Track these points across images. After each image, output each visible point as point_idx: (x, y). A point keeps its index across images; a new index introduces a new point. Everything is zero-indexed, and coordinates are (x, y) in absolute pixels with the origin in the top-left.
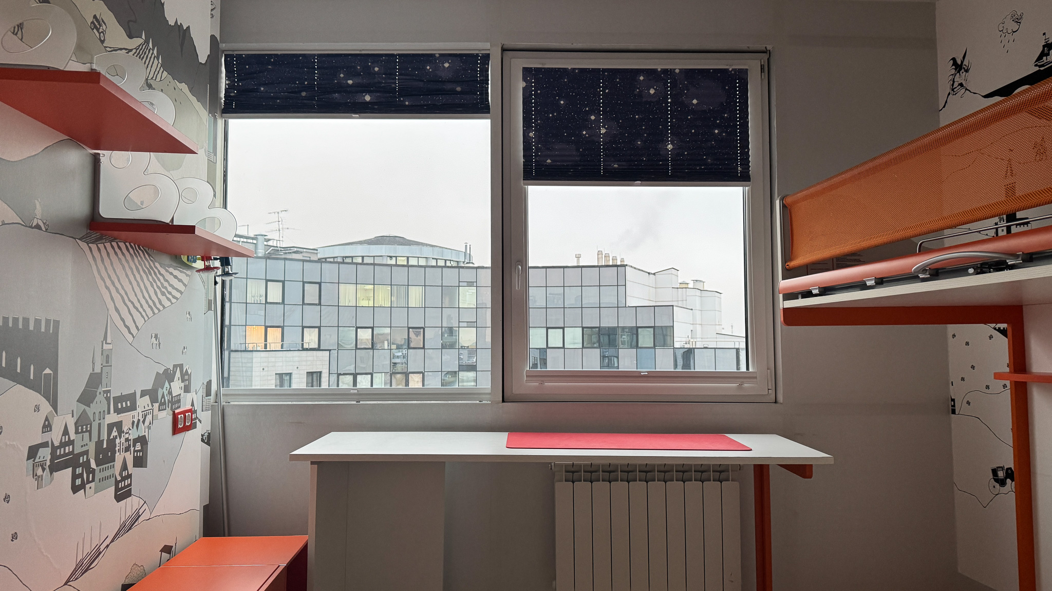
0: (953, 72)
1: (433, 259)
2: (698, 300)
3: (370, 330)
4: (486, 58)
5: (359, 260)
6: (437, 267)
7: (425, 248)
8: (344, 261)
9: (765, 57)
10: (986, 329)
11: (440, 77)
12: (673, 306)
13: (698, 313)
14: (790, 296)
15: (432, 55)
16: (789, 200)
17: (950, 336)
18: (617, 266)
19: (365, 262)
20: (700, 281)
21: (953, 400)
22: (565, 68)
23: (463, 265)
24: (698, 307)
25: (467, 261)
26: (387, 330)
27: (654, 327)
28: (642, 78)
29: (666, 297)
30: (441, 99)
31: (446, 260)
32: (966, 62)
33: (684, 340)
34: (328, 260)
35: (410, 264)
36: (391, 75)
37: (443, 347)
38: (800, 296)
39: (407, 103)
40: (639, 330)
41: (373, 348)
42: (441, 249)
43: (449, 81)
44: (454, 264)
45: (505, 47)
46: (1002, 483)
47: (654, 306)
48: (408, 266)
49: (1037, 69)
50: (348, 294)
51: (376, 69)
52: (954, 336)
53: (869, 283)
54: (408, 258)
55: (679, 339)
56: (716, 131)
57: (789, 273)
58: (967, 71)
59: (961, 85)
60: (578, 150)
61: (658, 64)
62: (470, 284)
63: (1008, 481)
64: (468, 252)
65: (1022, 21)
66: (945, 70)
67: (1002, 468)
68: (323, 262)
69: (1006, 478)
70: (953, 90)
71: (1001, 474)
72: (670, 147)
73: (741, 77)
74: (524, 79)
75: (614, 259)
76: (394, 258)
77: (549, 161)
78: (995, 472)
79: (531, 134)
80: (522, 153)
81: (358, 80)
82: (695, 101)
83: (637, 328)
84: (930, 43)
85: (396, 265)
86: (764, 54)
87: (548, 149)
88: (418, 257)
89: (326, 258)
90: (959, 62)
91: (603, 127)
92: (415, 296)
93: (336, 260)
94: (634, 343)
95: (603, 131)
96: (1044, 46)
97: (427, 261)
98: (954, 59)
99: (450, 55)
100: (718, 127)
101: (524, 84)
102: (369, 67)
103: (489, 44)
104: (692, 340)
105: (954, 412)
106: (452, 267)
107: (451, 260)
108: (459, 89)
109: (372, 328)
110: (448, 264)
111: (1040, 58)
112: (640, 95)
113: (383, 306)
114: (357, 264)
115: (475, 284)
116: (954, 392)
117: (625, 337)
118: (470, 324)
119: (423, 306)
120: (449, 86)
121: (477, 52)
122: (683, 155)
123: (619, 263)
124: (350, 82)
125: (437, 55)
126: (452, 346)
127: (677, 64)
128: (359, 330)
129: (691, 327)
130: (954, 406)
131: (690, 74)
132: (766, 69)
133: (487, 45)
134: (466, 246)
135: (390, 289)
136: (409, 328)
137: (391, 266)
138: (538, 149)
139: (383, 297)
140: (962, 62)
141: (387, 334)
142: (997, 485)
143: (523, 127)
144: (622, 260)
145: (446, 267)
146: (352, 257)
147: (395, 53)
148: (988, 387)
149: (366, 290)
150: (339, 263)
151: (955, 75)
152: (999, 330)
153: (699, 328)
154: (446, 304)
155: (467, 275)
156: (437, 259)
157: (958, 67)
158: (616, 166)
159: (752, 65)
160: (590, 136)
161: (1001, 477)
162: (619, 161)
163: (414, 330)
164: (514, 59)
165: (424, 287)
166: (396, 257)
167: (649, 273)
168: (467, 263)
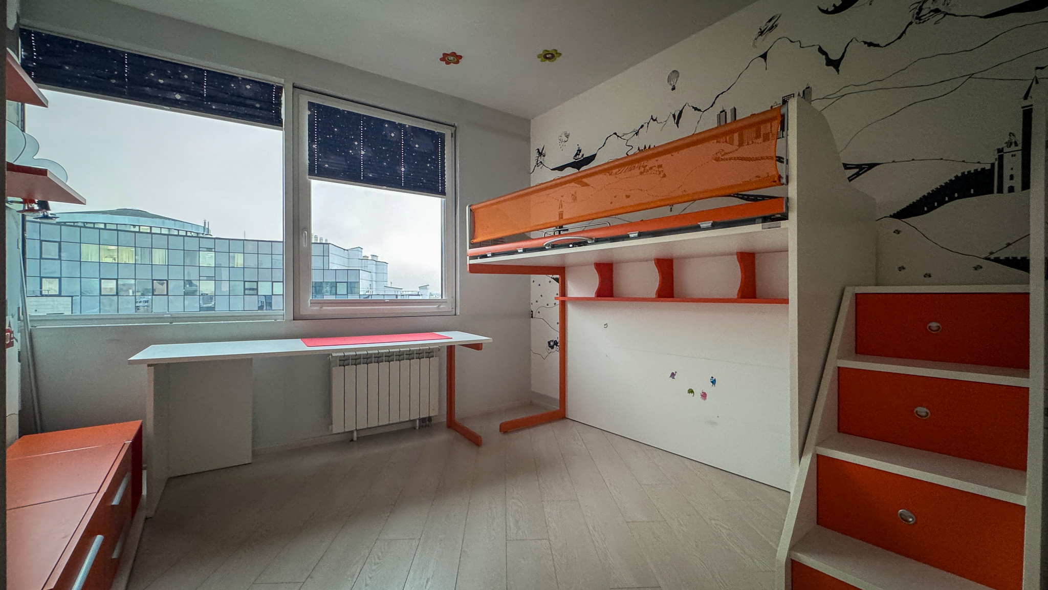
0: (538, 155)
1: (175, 229)
2: (374, 266)
3: (115, 281)
4: (279, 89)
5: (102, 226)
6: (178, 235)
7: (167, 221)
8: (85, 225)
9: (453, 129)
10: (547, 278)
11: (243, 94)
12: (359, 270)
13: (374, 274)
14: (473, 258)
15: (237, 78)
16: (474, 207)
17: (532, 280)
18: (324, 244)
19: (107, 228)
20: (376, 256)
21: (532, 312)
22: (338, 109)
23: (202, 236)
24: (374, 271)
25: (205, 233)
26: (133, 282)
27: (347, 282)
28: (386, 126)
29: (355, 265)
30: (243, 110)
31: (187, 232)
32: (543, 152)
33: (366, 290)
34: (67, 224)
35: (153, 232)
36: (200, 83)
37: (186, 294)
38: (479, 258)
39: (214, 107)
40: (338, 284)
41: (117, 294)
42: (182, 223)
43: (250, 99)
44: (195, 235)
45: (295, 85)
46: (552, 347)
47: (348, 270)
48: (151, 233)
49: (574, 160)
50: (90, 253)
51: (186, 77)
52: (534, 281)
53: (519, 251)
54: (151, 227)
55: (363, 290)
56: (428, 165)
57: (473, 246)
58: (544, 156)
59: (541, 162)
60: (346, 162)
61: (397, 120)
62: (209, 250)
63: (555, 346)
64: (207, 227)
65: (569, 137)
66: (534, 154)
67: (552, 341)
68: (63, 225)
69: (554, 345)
70: (537, 164)
71: (552, 344)
72: (403, 169)
73: (442, 136)
74: (309, 109)
75: (321, 239)
76: (137, 227)
77: (327, 166)
78: (549, 343)
79: (314, 146)
80: (307, 157)
81: (168, 81)
82: (417, 146)
83: (336, 282)
84: (528, 139)
85: (139, 232)
86: (453, 128)
87: (326, 158)
88: (161, 228)
89: (65, 223)
90: (541, 151)
91: (363, 150)
92: (159, 256)
93: (76, 224)
94: (334, 291)
95: (363, 153)
96: (578, 151)
97: (169, 231)
98: (538, 149)
99: (252, 81)
100: (430, 163)
101: (310, 113)
102: (179, 74)
103: (283, 80)
104: (370, 290)
105: (532, 317)
106: (192, 237)
107: (191, 232)
108: (258, 105)
109: (117, 280)
110: (189, 234)
111: (575, 156)
112: (386, 136)
113: (127, 262)
114: (100, 229)
115: (213, 250)
116: (533, 308)
117: (328, 289)
118: (209, 278)
119: (167, 264)
120: (249, 102)
121: (273, 83)
122: (410, 175)
123: (324, 242)
124: (161, 81)
125: (240, 79)
126: (193, 293)
127: (408, 122)
128: (102, 281)
129: (370, 283)
130: (532, 314)
131: (414, 129)
132: (454, 135)
133: (282, 81)
134: (205, 223)
135: (134, 250)
136: (153, 280)
137: (135, 232)
138: (319, 157)
139: (127, 256)
140: (542, 152)
141: (132, 284)
142: (550, 349)
143: (309, 140)
144: (326, 240)
145: (186, 236)
146: (94, 223)
147: (204, 68)
148: (548, 305)
149: (109, 250)
150: (81, 227)
151: (538, 157)
152: (554, 278)
153: (374, 282)
154: (188, 262)
155: (205, 243)
156: (178, 230)
157: (540, 154)
158: (371, 175)
159: (447, 132)
160: (354, 155)
161: (552, 345)
162: (372, 173)
163: (158, 282)
164: (302, 95)
165: (167, 250)
166: (139, 226)
167: (344, 250)
168: (206, 235)
